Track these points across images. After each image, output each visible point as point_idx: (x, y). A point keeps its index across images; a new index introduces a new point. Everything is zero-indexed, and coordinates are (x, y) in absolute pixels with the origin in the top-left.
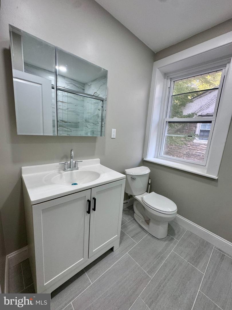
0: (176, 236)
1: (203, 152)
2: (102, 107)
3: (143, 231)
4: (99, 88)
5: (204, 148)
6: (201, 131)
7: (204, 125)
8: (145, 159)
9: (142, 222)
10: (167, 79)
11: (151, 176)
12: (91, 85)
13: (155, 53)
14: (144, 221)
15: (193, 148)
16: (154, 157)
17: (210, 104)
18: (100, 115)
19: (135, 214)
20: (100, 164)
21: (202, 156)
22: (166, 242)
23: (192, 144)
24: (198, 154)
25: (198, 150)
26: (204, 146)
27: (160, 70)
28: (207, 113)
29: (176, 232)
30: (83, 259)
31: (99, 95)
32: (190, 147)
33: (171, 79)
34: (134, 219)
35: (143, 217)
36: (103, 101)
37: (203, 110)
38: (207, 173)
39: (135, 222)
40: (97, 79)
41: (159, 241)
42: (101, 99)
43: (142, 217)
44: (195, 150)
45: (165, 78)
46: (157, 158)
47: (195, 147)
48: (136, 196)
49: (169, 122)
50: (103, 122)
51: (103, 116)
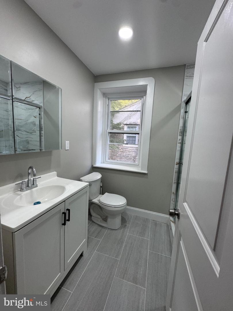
0: (128, 222)
1: (130, 154)
2: (40, 114)
3: (103, 229)
4: (33, 94)
5: (130, 150)
8: (94, 166)
9: (100, 221)
10: (106, 98)
11: (102, 180)
12: (20, 87)
13: (95, 75)
14: (101, 220)
15: (123, 151)
16: (101, 163)
18: (37, 123)
19: (92, 217)
20: (57, 177)
22: (122, 230)
23: (122, 147)
25: (127, 152)
27: (100, 91)
29: (127, 219)
30: (60, 273)
31: (33, 101)
32: (121, 150)
33: (109, 99)
34: (93, 222)
35: (101, 216)
36: (39, 108)
37: (127, 120)
38: (141, 170)
39: (95, 224)
40: (28, 82)
41: (117, 231)
42: (36, 106)
43: (99, 217)
44: (125, 152)
45: (104, 97)
46: (104, 163)
48: (93, 200)
49: (110, 133)
50: (43, 131)
51: (41, 125)
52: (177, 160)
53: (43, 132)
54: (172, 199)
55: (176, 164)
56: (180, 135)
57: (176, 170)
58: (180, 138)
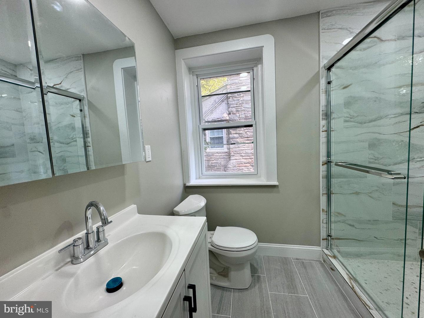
0: (259, 270)
1: (218, 162)
2: (81, 111)
3: (225, 292)
4: (66, 77)
5: (218, 157)
6: (212, 139)
7: (212, 132)
8: (188, 184)
9: (216, 279)
10: (193, 76)
13: (175, 38)
16: (196, 179)
17: (213, 109)
20: (138, 214)
21: (218, 166)
22: (257, 287)
24: (214, 164)
25: (213, 160)
26: (218, 155)
27: (185, 62)
28: (213, 118)
33: (197, 76)
37: (208, 116)
38: (267, 181)
41: (250, 291)
44: (211, 161)
45: (190, 74)
46: (199, 178)
47: (210, 157)
49: (204, 130)
50: (89, 137)
51: (86, 127)
52: (323, 158)
53: (89, 140)
54: (323, 220)
56: (324, 119)
57: (324, 173)
58: (325, 124)
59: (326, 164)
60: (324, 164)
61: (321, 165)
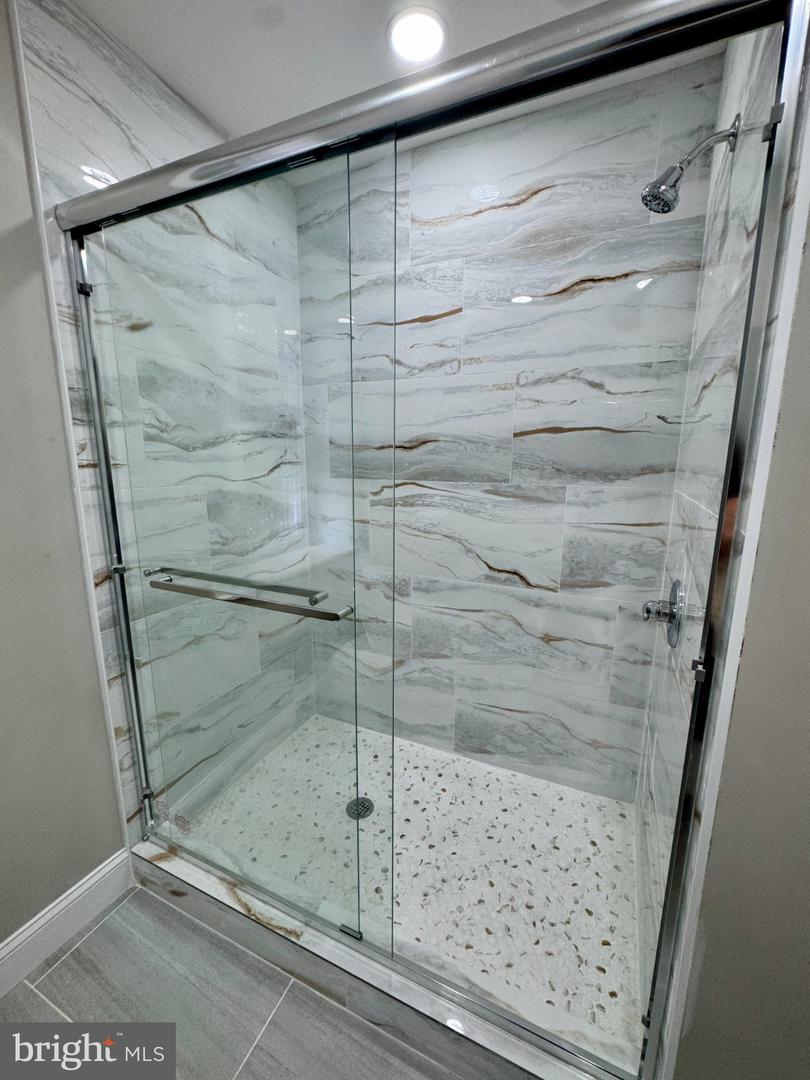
52: (94, 560)
54: (121, 764)
55: (97, 585)
56: (82, 421)
57: (105, 610)
58: (84, 439)
59: (108, 577)
60: (102, 582)
61: (92, 585)
